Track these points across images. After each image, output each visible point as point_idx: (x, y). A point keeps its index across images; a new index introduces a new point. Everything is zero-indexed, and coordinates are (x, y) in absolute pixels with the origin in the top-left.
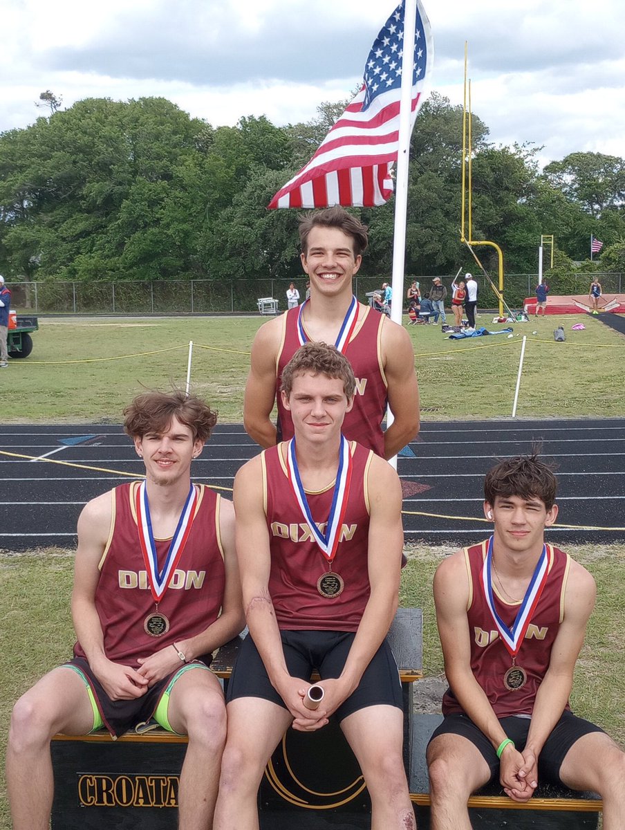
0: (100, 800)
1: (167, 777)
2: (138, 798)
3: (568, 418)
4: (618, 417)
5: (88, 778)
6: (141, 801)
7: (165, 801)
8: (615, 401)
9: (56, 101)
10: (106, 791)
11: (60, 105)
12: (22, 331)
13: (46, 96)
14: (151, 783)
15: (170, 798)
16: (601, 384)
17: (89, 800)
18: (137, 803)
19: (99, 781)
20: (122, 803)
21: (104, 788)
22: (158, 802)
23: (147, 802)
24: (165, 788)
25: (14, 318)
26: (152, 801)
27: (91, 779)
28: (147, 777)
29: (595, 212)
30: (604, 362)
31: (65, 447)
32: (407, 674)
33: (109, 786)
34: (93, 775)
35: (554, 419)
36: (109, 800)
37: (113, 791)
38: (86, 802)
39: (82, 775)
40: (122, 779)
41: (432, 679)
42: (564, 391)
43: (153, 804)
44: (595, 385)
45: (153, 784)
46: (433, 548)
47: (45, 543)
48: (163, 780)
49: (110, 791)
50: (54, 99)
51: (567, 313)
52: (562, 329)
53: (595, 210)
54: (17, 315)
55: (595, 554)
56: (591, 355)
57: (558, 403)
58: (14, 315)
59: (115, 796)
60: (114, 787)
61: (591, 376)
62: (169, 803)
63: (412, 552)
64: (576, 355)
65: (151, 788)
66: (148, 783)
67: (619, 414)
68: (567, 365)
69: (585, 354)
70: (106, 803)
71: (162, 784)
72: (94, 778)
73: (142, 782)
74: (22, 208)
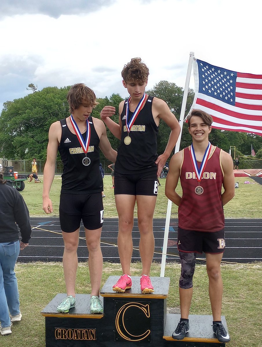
0: (62, 337)
1: (84, 329)
2: (75, 337)
3: (236, 218)
4: (256, 218)
5: (58, 330)
6: (76, 338)
7: (83, 338)
8: (255, 212)
9: (35, 88)
10: (64, 334)
11: (36, 89)
12: (21, 180)
13: (31, 86)
14: (79, 331)
15: (85, 337)
16: (251, 205)
17: (58, 337)
18: (74, 338)
19: (62, 331)
20: (69, 338)
21: (63, 333)
22: (81, 338)
23: (77, 338)
24: (84, 333)
25: (17, 175)
26: (79, 338)
27: (59, 330)
28: (78, 329)
29: (253, 136)
30: (253, 197)
31: (40, 226)
32: (163, 296)
33: (65, 332)
34: (60, 329)
35: (231, 218)
36: (65, 337)
37: (66, 334)
38: (57, 338)
39: (57, 328)
40: (69, 330)
41: (175, 308)
42: (236, 208)
43: (79, 339)
44: (248, 206)
45: (80, 332)
46: (179, 264)
47: (36, 260)
48: (83, 330)
49: (65, 334)
50: (34, 87)
51: (241, 176)
52: (238, 183)
53: (253, 135)
54: (18, 174)
55: (239, 267)
56: (248, 194)
57: (233, 212)
58: (17, 173)
59: (67, 336)
60: (67, 333)
61: (247, 202)
62: (85, 339)
63: (171, 266)
64: (242, 194)
65: (79, 333)
66: (78, 332)
67: (256, 217)
68: (238, 198)
69: (246, 193)
70: (64, 338)
71: (83, 332)
72: (60, 330)
73: (76, 331)
74: (20, 130)
